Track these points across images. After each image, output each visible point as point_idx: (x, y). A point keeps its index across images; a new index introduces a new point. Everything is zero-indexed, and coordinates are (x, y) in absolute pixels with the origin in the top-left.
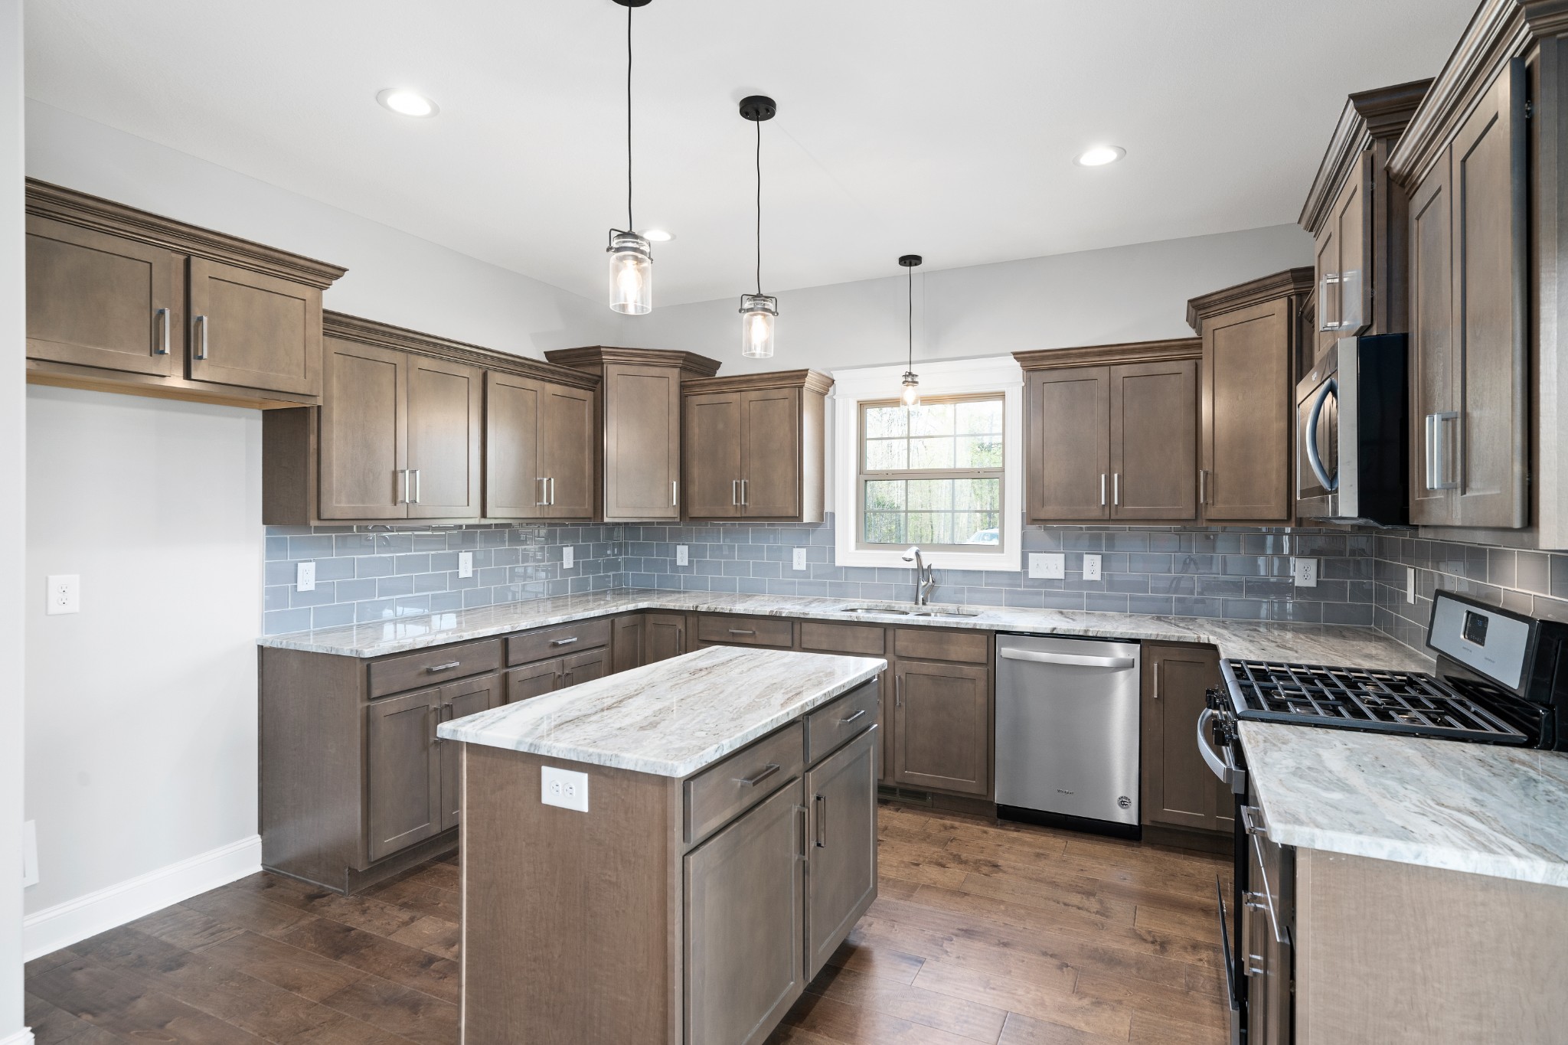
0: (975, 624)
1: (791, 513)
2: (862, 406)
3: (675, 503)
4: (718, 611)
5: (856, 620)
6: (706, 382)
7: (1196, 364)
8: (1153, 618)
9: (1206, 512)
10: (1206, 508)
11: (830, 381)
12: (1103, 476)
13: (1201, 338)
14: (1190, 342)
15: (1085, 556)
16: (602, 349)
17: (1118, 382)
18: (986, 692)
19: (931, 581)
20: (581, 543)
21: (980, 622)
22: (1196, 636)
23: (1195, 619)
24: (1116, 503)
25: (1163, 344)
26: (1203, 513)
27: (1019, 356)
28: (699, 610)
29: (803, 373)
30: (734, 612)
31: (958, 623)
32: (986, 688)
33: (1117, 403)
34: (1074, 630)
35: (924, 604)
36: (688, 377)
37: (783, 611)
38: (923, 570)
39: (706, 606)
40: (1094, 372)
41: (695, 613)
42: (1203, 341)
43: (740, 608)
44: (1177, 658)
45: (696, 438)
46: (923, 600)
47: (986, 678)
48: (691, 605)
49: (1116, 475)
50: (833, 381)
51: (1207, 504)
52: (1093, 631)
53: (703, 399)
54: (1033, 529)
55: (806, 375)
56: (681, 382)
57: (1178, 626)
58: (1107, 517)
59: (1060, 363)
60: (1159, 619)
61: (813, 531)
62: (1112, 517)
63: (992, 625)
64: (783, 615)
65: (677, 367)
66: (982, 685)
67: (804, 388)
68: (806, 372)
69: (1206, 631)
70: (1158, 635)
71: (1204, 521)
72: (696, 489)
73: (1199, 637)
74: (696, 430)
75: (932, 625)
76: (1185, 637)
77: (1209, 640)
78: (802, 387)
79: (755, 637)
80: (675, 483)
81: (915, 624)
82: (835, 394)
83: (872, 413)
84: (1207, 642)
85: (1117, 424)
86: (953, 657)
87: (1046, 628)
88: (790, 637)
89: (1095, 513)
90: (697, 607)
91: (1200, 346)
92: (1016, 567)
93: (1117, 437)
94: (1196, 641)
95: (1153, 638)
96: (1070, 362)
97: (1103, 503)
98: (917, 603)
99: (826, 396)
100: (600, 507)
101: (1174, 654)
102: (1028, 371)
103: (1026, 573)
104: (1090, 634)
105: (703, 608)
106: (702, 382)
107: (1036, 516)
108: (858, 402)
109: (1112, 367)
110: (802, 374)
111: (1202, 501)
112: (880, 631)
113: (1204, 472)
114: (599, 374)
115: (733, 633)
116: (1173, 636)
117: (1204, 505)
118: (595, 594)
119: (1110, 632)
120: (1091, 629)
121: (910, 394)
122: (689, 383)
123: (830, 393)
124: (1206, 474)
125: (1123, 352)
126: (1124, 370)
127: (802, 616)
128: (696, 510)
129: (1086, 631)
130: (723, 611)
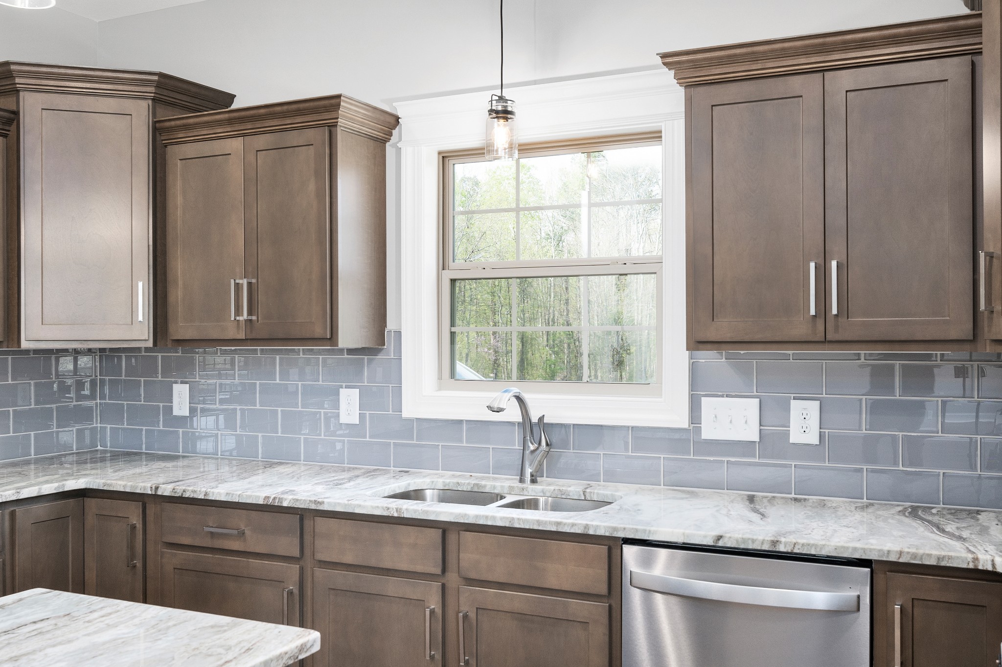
0: (587, 527)
1: (318, 331)
2: (445, 158)
3: (140, 318)
4: (187, 495)
5: (396, 515)
6: (191, 121)
7: (973, 64)
8: (902, 512)
9: (990, 326)
10: (991, 319)
11: (392, 121)
12: (812, 265)
13: (980, 15)
14: (962, 23)
15: (793, 402)
16: (13, 67)
17: (837, 100)
18: (607, 646)
19: (544, 443)
20: (10, 382)
21: (595, 523)
22: (970, 556)
23: (978, 512)
24: (835, 311)
25: (914, 29)
26: (986, 329)
27: (670, 59)
28: (159, 493)
29: (333, 101)
30: (211, 498)
31: (558, 524)
32: (607, 639)
33: (836, 134)
34: (753, 541)
35: (534, 481)
36: (165, 114)
37: (285, 496)
38: (531, 425)
39: (171, 486)
40: (796, 84)
41: (156, 498)
42: (984, 21)
43: (220, 492)
44: (936, 596)
45: (179, 212)
46: (532, 476)
47: (606, 621)
48: (149, 485)
49: (834, 264)
50: (397, 119)
51: (992, 312)
52: (786, 544)
53: (190, 150)
54: (708, 358)
55: (339, 105)
56: (155, 123)
57: (943, 531)
58: (820, 336)
59: (739, 70)
60: (914, 513)
61: (370, 361)
62: (829, 337)
63: (615, 529)
64: (285, 504)
65: (145, 99)
66: (599, 632)
67: (339, 129)
68: (337, 100)
69: (992, 543)
70: (901, 553)
71: (988, 342)
72: (180, 294)
73: (976, 560)
74: (180, 200)
75: (517, 525)
76: (950, 558)
77: (993, 565)
78: (335, 125)
79: (245, 541)
80: (140, 284)
81: (490, 523)
82: (400, 140)
83: (461, 170)
84: (990, 568)
85: (836, 172)
86: (552, 582)
87: (705, 537)
88: (297, 541)
89: (800, 330)
90: (157, 488)
91: (977, 30)
92: (682, 421)
93: (837, 195)
94: (971, 566)
95: (893, 558)
96: (756, 68)
97: (813, 312)
98: (522, 481)
99: (388, 144)
100: (16, 325)
101: (931, 588)
102: (688, 86)
103: (698, 431)
104: (782, 548)
105: (166, 490)
106: (185, 121)
107: (702, 337)
108: (439, 153)
109: (828, 75)
110: (331, 103)
111: (982, 306)
112: (436, 534)
113: (987, 254)
114: (14, 108)
115: (212, 533)
116: (930, 555)
117: (986, 313)
118: (37, 461)
119: (816, 546)
120: (783, 540)
121: (501, 132)
122: (167, 124)
123: (394, 139)
124: (990, 256)
125: (846, 46)
126: (846, 79)
127: (313, 507)
128: (181, 329)
129: (775, 543)
130: (196, 496)
